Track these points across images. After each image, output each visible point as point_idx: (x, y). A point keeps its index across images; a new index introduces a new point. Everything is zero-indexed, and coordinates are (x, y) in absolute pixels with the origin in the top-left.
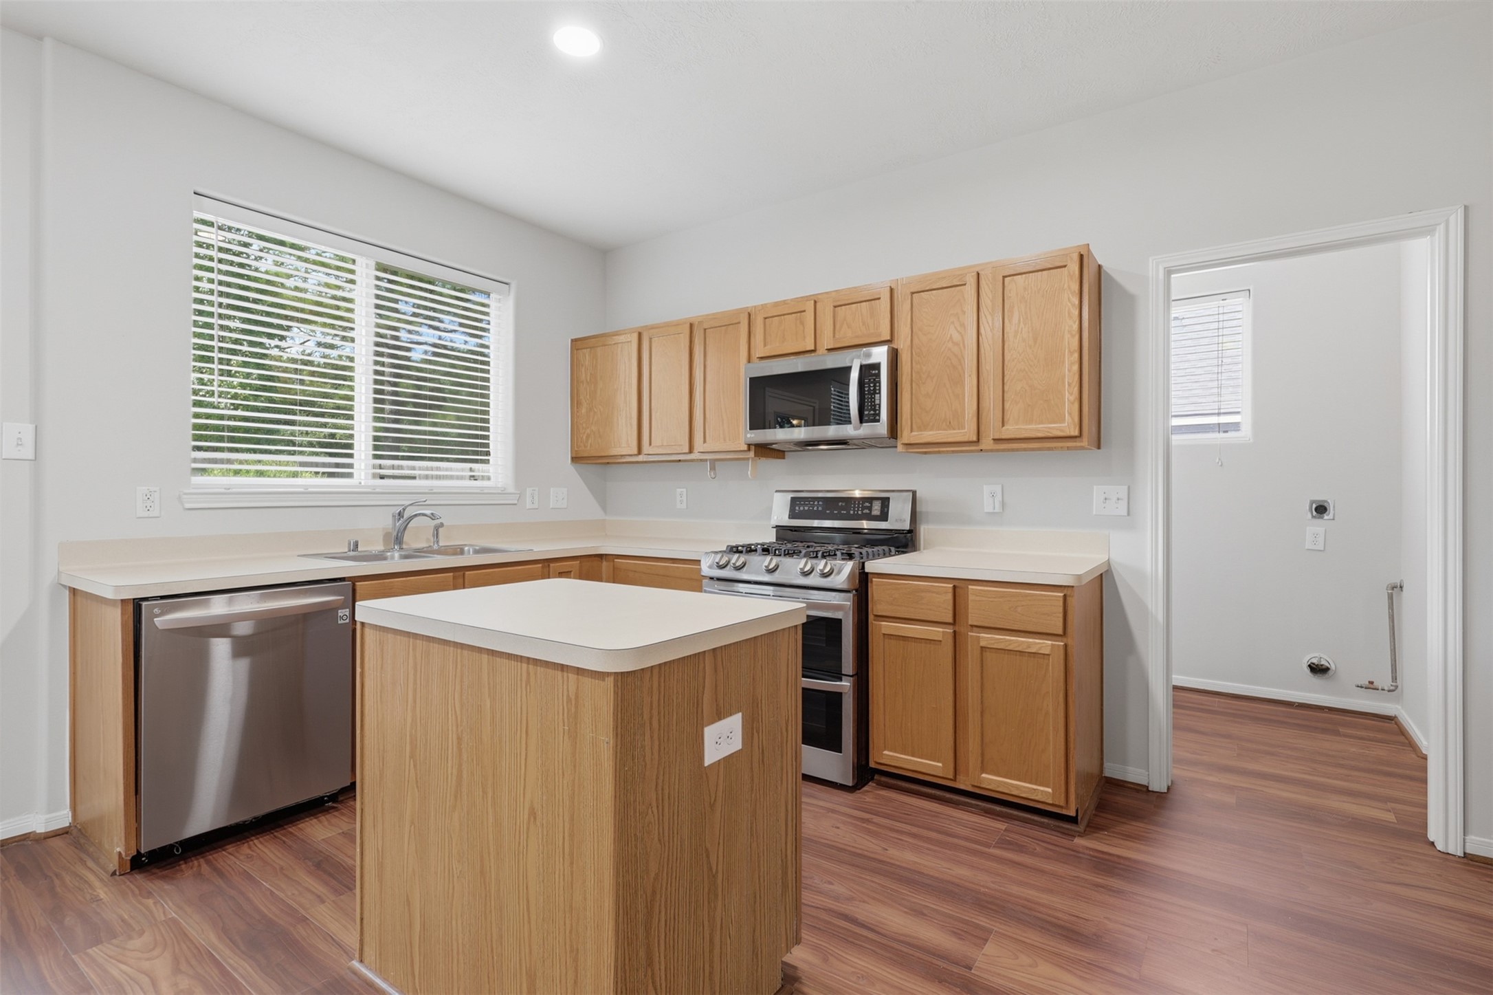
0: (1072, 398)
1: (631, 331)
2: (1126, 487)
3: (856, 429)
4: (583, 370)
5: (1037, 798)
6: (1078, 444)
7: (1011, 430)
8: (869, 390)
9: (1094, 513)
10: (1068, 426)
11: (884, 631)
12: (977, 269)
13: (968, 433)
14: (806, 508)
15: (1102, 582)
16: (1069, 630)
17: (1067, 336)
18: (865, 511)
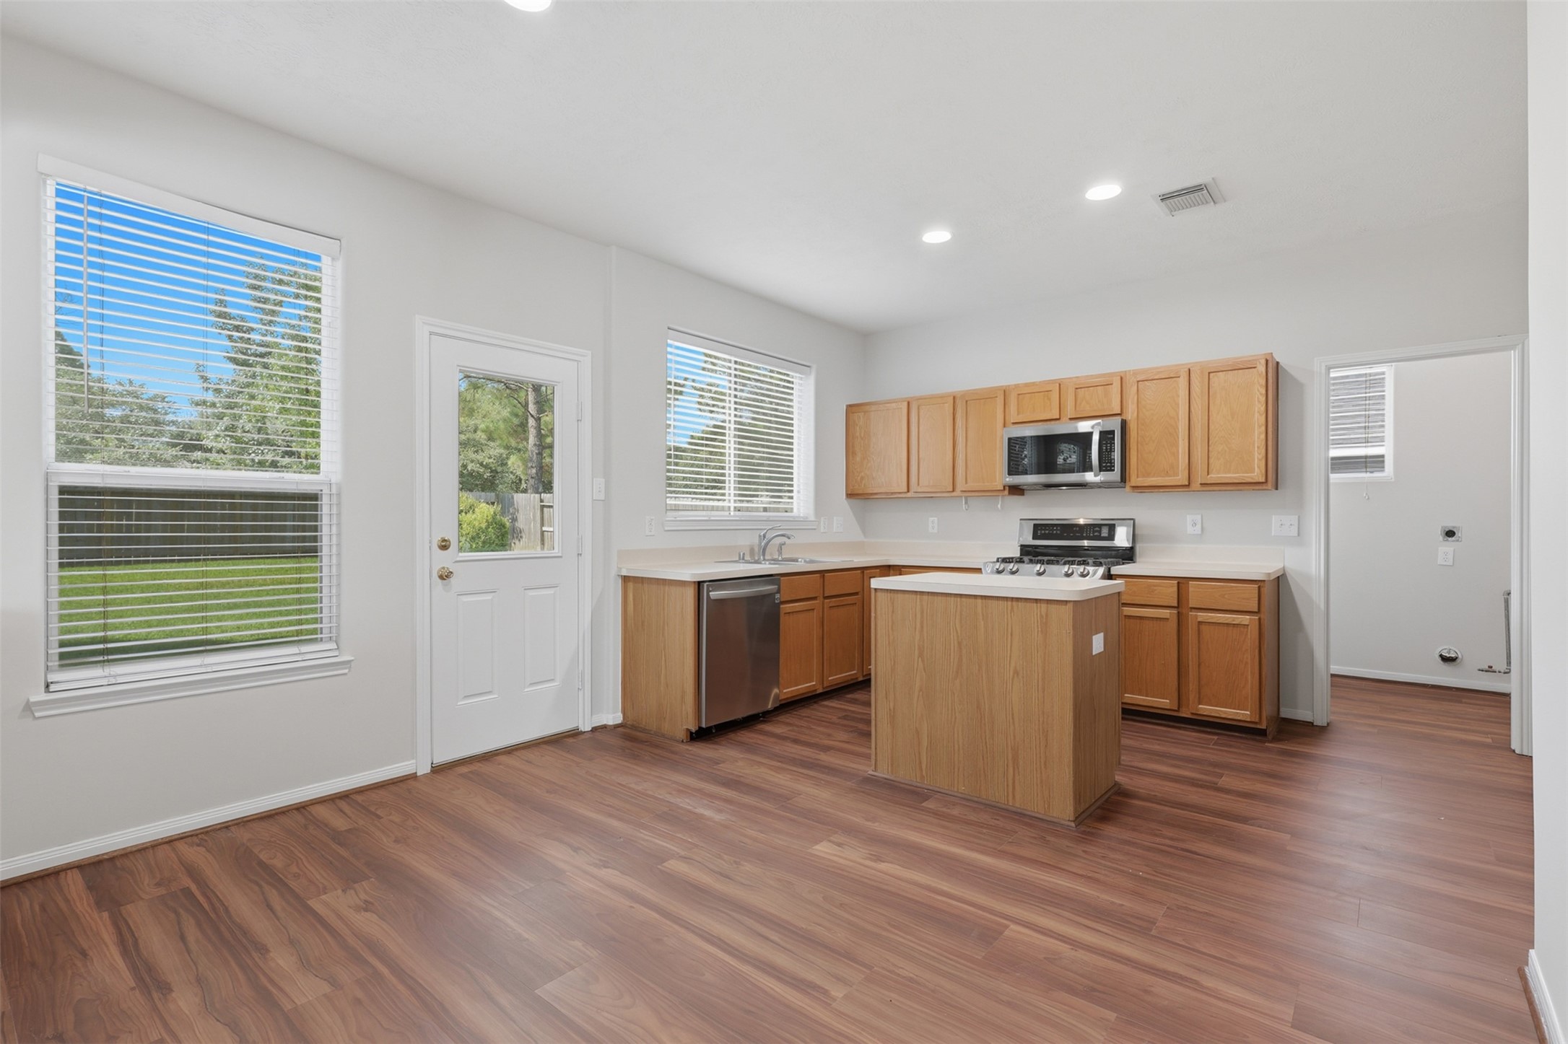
0: (1260, 457)
1: (902, 400)
2: (1297, 517)
3: (1095, 476)
4: (858, 428)
5: (1239, 718)
6: (1264, 487)
7: (1215, 477)
8: (1106, 449)
9: (1273, 534)
10: (1257, 475)
11: (1125, 614)
12: (1189, 366)
13: (1181, 478)
14: (1047, 532)
15: (1280, 581)
16: (1262, 609)
17: (1256, 415)
18: (1096, 534)
